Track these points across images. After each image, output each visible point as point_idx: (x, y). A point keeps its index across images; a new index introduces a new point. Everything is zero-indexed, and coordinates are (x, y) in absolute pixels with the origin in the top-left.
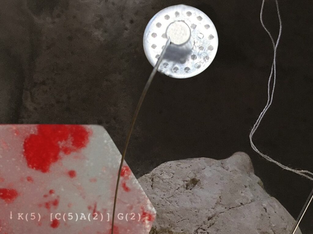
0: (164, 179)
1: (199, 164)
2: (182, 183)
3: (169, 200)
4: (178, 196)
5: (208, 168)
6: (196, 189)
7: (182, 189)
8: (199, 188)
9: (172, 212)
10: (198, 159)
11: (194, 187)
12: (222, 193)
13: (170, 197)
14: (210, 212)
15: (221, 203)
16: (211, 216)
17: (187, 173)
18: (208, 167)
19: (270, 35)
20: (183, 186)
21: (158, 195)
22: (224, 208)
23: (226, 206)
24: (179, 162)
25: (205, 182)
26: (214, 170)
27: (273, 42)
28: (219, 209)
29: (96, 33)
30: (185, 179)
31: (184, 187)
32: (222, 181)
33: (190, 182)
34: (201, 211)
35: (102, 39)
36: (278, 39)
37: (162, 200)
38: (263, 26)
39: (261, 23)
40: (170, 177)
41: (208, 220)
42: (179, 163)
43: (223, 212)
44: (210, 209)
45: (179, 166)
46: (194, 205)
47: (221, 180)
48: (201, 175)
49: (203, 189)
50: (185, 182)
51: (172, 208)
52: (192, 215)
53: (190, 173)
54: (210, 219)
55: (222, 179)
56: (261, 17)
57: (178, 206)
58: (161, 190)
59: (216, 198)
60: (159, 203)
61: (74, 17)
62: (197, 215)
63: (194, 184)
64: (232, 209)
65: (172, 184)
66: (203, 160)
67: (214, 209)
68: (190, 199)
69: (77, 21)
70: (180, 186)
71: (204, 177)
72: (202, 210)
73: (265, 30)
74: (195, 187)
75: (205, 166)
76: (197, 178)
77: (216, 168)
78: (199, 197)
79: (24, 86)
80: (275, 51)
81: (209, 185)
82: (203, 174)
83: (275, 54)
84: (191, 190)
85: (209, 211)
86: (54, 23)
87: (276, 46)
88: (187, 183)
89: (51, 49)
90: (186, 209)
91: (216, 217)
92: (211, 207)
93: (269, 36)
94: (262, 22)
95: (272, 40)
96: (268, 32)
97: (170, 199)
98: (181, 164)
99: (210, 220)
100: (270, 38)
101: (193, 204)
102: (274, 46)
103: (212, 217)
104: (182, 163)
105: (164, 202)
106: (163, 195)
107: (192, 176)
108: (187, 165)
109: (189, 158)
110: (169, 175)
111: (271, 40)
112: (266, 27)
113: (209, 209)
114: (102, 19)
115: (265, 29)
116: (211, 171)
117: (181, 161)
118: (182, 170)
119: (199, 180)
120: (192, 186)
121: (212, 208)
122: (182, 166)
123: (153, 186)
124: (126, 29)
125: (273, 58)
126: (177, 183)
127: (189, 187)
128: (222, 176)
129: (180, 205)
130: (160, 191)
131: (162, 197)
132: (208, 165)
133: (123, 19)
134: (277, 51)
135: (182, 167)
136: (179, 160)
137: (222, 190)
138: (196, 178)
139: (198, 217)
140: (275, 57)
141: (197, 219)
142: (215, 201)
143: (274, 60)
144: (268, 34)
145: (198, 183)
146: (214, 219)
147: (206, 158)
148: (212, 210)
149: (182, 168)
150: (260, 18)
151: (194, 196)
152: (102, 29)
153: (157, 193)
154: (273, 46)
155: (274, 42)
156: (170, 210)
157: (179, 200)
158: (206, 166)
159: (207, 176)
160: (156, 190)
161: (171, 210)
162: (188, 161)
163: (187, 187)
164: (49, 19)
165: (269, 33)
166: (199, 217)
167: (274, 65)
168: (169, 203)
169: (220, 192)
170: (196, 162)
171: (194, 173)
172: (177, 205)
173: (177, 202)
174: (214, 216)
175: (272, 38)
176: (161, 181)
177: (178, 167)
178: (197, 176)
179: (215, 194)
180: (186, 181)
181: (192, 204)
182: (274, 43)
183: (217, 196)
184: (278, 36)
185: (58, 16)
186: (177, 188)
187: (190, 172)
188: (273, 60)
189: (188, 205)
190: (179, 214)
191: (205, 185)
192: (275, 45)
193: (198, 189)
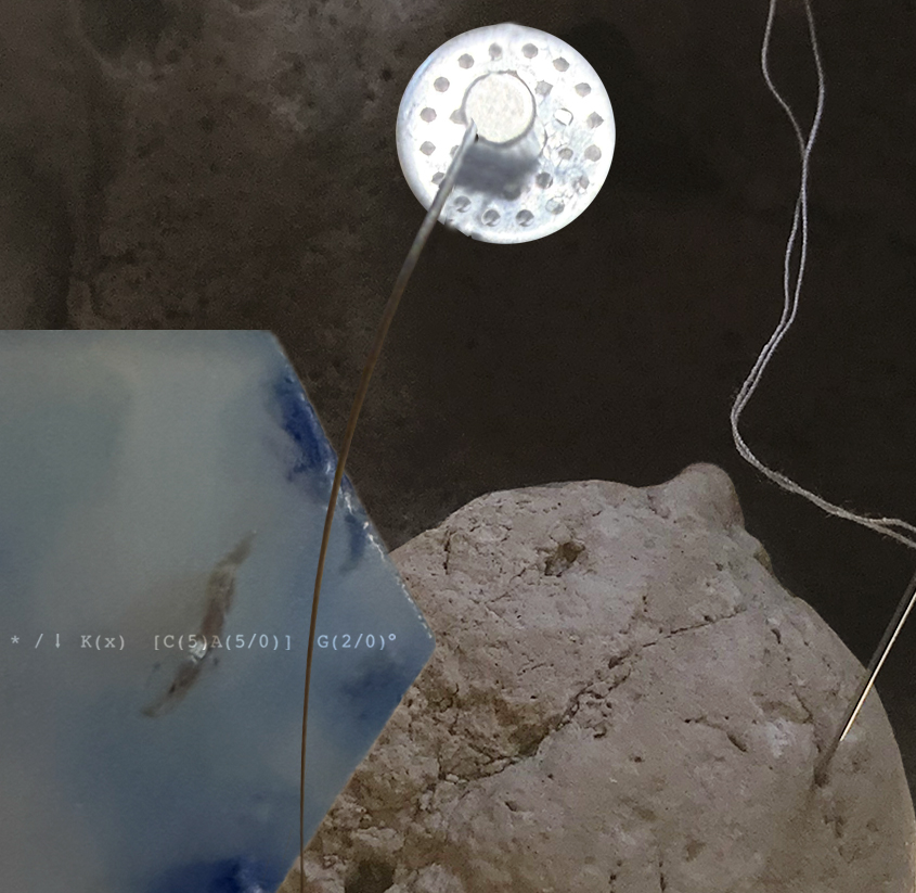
0: (481, 545)
1: (584, 500)
2: (533, 557)
3: (494, 608)
4: (522, 596)
5: (609, 513)
6: (574, 575)
7: (534, 574)
8: (585, 571)
9: (504, 644)
10: (579, 485)
11: (568, 567)
12: (649, 588)
13: (498, 599)
14: (615, 642)
15: (646, 615)
16: (619, 656)
17: (548, 527)
18: (611, 507)
19: (790, 113)
20: (538, 565)
21: (463, 594)
22: (657, 631)
23: (662, 625)
24: (525, 493)
25: (602, 552)
26: (626, 519)
27: (799, 135)
28: (643, 632)
29: (283, 109)
30: (544, 546)
31: (539, 569)
32: (651, 551)
33: (558, 552)
34: (590, 641)
35: (300, 127)
36: (815, 127)
37: (476, 606)
38: (772, 87)
39: (765, 80)
40: (500, 539)
41: (611, 666)
42: (525, 497)
43: (654, 644)
44: (617, 634)
45: (524, 505)
46: (569, 622)
47: (647, 547)
48: (590, 532)
49: (595, 573)
50: (543, 553)
51: (503, 631)
52: (563, 652)
53: (557, 527)
54: (616, 664)
55: (649, 544)
56: (764, 61)
57: (523, 624)
58: (472, 577)
59: (632, 602)
60: (465, 617)
61: (220, 60)
62: (576, 653)
63: (568, 560)
64: (680, 633)
65: (503, 558)
66: (596, 487)
67: (626, 633)
68: (558, 605)
69: (228, 72)
70: (527, 566)
71: (597, 539)
72: (591, 636)
73: (776, 101)
74: (571, 569)
75: (601, 507)
76: (578, 543)
77: (631, 511)
78: (585, 598)
79: (71, 266)
80: (805, 162)
81: (611, 562)
82: (593, 528)
83: (805, 171)
84: (559, 576)
85: (612, 639)
86: (158, 78)
87: (809, 147)
88: (548, 555)
89: (152, 155)
90: (547, 635)
91: (632, 657)
92: (620, 628)
93: (788, 116)
94: (766, 76)
95: (797, 129)
96: (785, 105)
97: (499, 604)
98: (531, 499)
99: (616, 667)
100: (792, 124)
101: (566, 618)
102: (803, 146)
103: (621, 658)
104: (534, 496)
105: (482, 614)
106: (477, 592)
107: (563, 535)
108: (550, 503)
109: (555, 481)
110: (495, 533)
111: (793, 129)
112: (779, 92)
113: (611, 634)
114: (299, 68)
115: (777, 96)
116: (617, 520)
117: (531, 489)
118: (533, 518)
119: (584, 548)
120: (563, 566)
121: (620, 632)
122: (532, 505)
123: (449, 566)
124: (371, 97)
125: (801, 184)
126: (519, 556)
127: (553, 569)
128: (649, 535)
129: (526, 622)
130: (470, 579)
131: (475, 598)
132: (610, 504)
133: (360, 66)
134: (809, 163)
135: (534, 508)
136: (524, 487)
137: (649, 577)
138: (575, 540)
139: (579, 658)
140: (804, 180)
141: (576, 663)
142: (631, 609)
143: (803, 189)
144: (784, 110)
145: (580, 558)
146: (628, 664)
147: (604, 482)
148: (621, 635)
149: (534, 512)
150: (761, 65)
151: (569, 595)
152: (299, 97)
153: (461, 586)
154: (799, 146)
155: (803, 136)
156: (499, 638)
157: (524, 606)
158: (605, 506)
159: (607, 535)
160: (458, 576)
161: (503, 636)
162: (552, 490)
163: (548, 568)
164: (144, 67)
165: (788, 109)
166: (584, 659)
167: (802, 204)
168: (495, 617)
169: (645, 584)
170: (574, 492)
171: (568, 527)
172: (520, 621)
173: (518, 614)
174: (626, 654)
175: (795, 124)
176: (472, 551)
177: (522, 508)
178: (579, 537)
179: (630, 589)
180: (547, 551)
181: (562, 619)
182: (801, 140)
183: (637, 596)
184: (814, 119)
185: (173, 58)
186: (519, 572)
187: (558, 522)
188: (800, 190)
189: (551, 622)
190: (524, 649)
191: (601, 563)
192: (806, 145)
193: (580, 573)
